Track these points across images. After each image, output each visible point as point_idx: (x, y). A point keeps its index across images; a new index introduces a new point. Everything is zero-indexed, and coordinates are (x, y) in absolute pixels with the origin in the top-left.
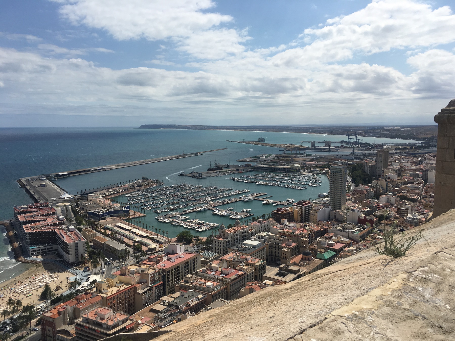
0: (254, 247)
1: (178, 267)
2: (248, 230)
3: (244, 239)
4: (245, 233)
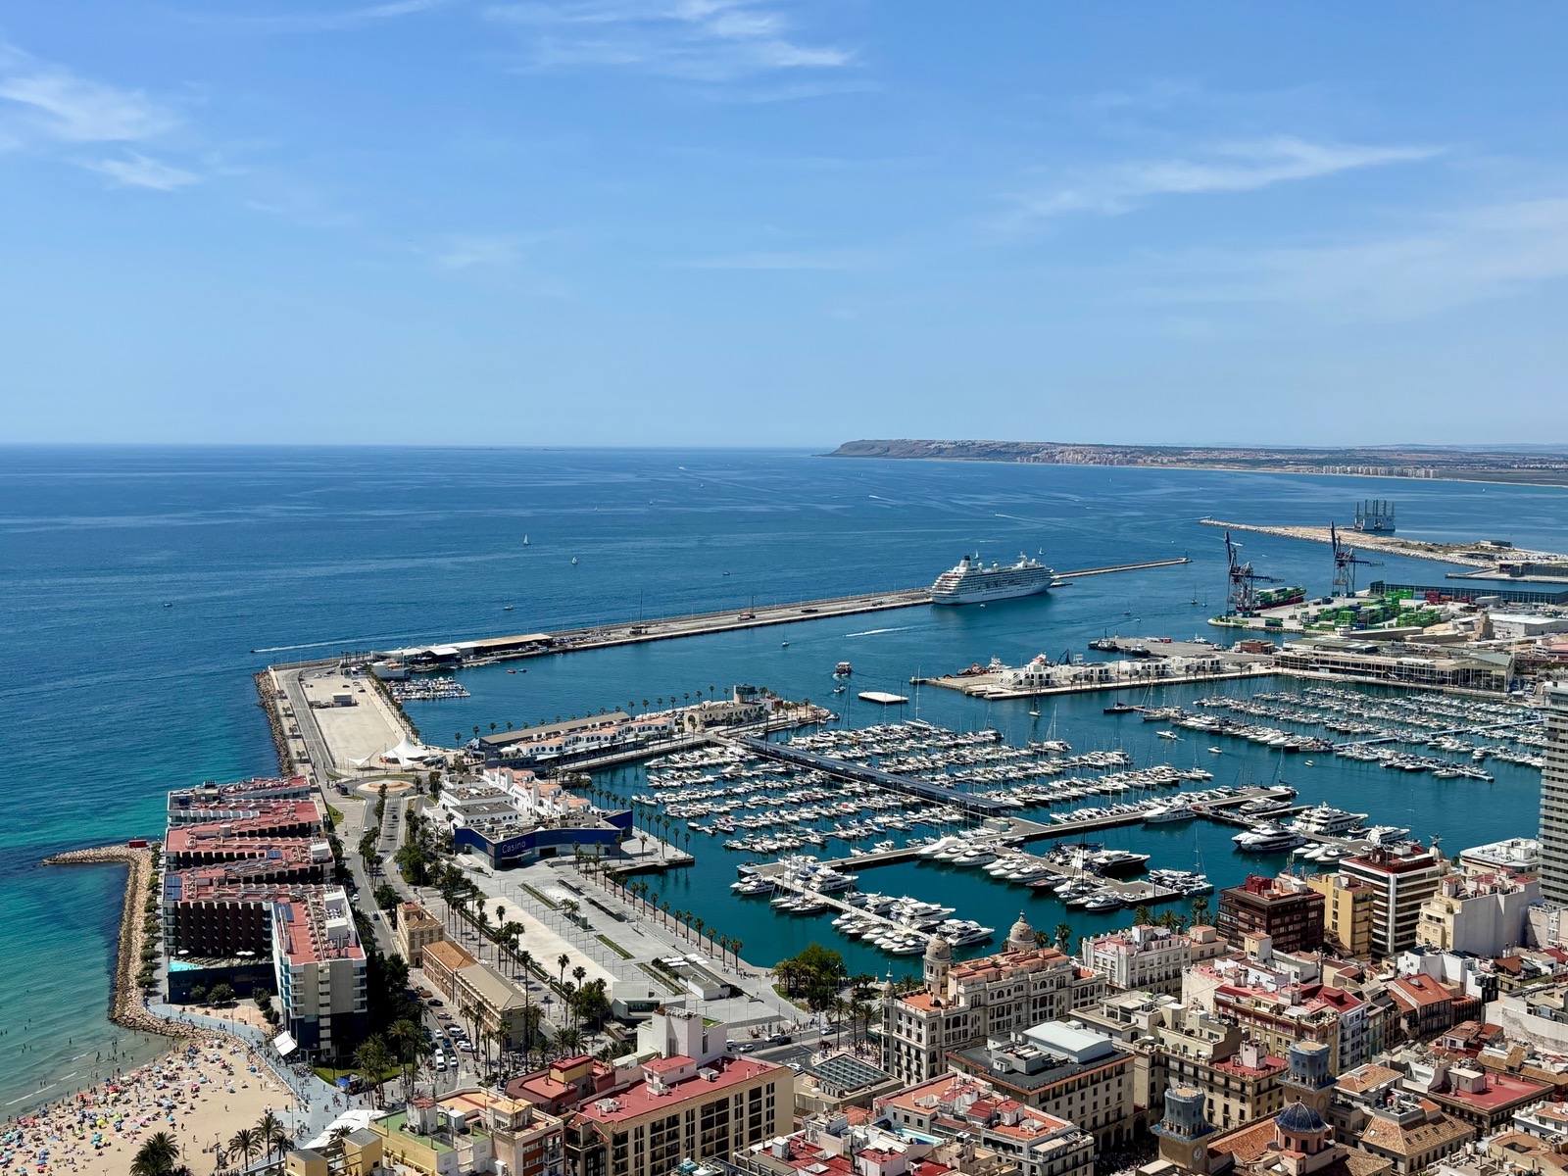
1: (674, 1121)
2: (1069, 976)
3: (1043, 1018)
4: (1049, 989)
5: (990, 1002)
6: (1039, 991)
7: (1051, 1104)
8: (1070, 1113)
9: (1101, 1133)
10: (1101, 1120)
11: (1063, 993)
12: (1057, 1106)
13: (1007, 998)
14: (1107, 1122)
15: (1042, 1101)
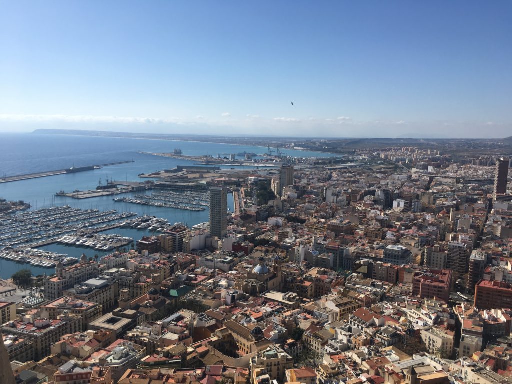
0: (97, 287)
2: (97, 267)
3: (90, 278)
4: (91, 271)
5: (75, 277)
6: (89, 272)
7: (92, 299)
8: (97, 301)
9: (105, 304)
10: (105, 301)
11: (95, 271)
12: (93, 300)
13: (80, 275)
14: (107, 301)
15: (89, 299)
